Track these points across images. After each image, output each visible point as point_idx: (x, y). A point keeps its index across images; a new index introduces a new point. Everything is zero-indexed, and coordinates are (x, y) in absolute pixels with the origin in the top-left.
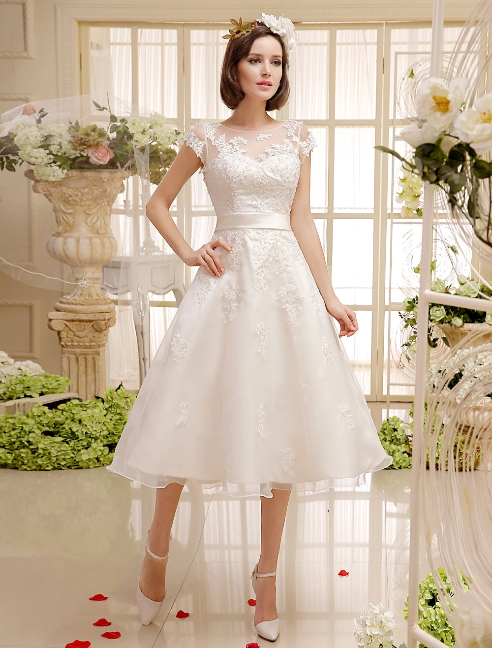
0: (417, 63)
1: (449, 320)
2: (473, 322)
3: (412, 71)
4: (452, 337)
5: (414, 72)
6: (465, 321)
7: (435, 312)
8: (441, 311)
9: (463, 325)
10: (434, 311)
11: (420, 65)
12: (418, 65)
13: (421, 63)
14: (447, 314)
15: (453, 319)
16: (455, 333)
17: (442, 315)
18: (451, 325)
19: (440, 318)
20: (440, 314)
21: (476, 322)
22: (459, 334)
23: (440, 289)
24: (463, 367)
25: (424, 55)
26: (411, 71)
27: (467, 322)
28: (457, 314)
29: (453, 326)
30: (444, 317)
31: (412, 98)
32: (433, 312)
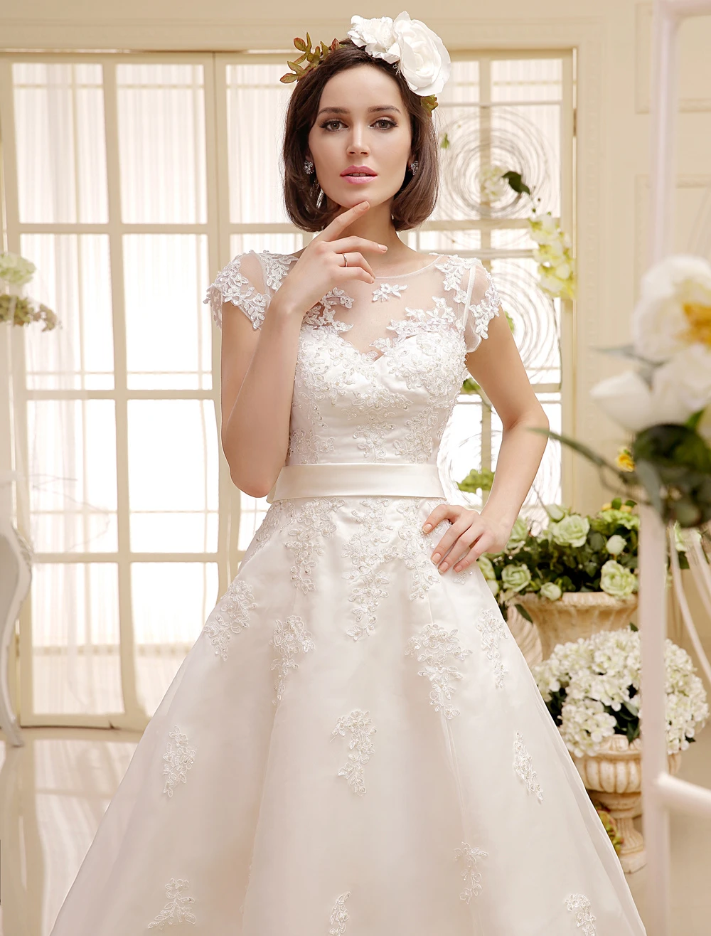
0: (453, 123)
1: (536, 589)
2: (577, 590)
3: (447, 136)
4: (541, 618)
5: (449, 138)
6: (564, 589)
7: (512, 576)
8: (522, 574)
9: (562, 596)
10: (510, 573)
11: (459, 126)
12: (455, 126)
13: (461, 123)
14: (534, 577)
15: (543, 587)
16: (546, 611)
17: (523, 580)
18: (540, 596)
19: (520, 585)
20: (521, 578)
21: (583, 589)
22: (555, 612)
23: (518, 533)
24: (567, 678)
25: (466, 109)
26: (444, 136)
27: (568, 591)
28: (550, 578)
29: (543, 599)
30: (526, 584)
31: (447, 184)
32: (507, 575)
